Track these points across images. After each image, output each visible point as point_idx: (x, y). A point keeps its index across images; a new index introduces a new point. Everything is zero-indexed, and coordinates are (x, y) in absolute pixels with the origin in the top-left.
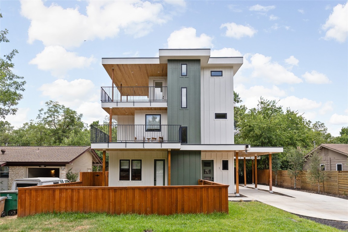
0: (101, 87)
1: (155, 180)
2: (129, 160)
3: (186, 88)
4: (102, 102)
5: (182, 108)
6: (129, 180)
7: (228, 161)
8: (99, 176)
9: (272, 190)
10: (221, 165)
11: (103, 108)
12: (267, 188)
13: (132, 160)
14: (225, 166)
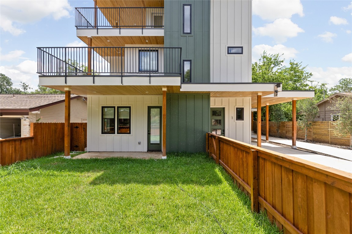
0: (76, 8)
1: (149, 134)
2: (114, 107)
3: (190, 5)
4: (77, 29)
5: (184, 33)
6: (114, 133)
7: (243, 108)
8: (78, 128)
9: (295, 145)
10: (234, 114)
11: (78, 37)
12: (289, 142)
13: (118, 107)
14: (240, 114)
